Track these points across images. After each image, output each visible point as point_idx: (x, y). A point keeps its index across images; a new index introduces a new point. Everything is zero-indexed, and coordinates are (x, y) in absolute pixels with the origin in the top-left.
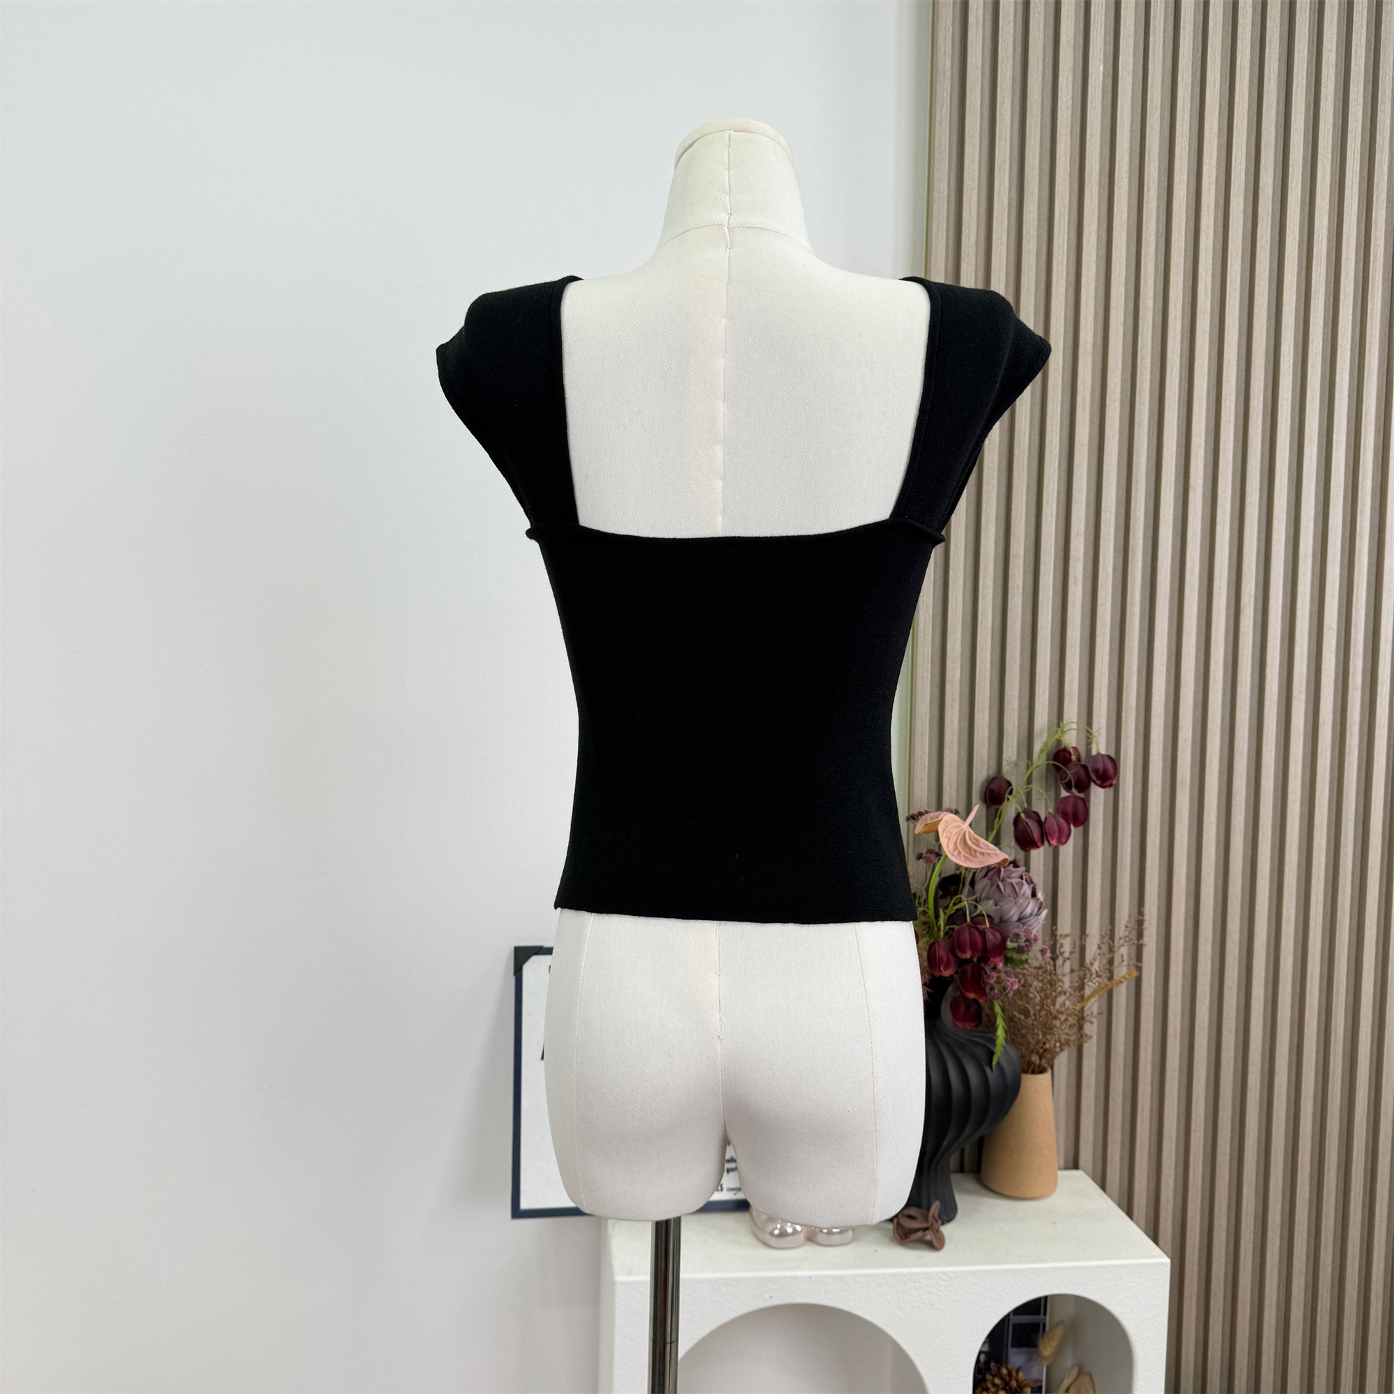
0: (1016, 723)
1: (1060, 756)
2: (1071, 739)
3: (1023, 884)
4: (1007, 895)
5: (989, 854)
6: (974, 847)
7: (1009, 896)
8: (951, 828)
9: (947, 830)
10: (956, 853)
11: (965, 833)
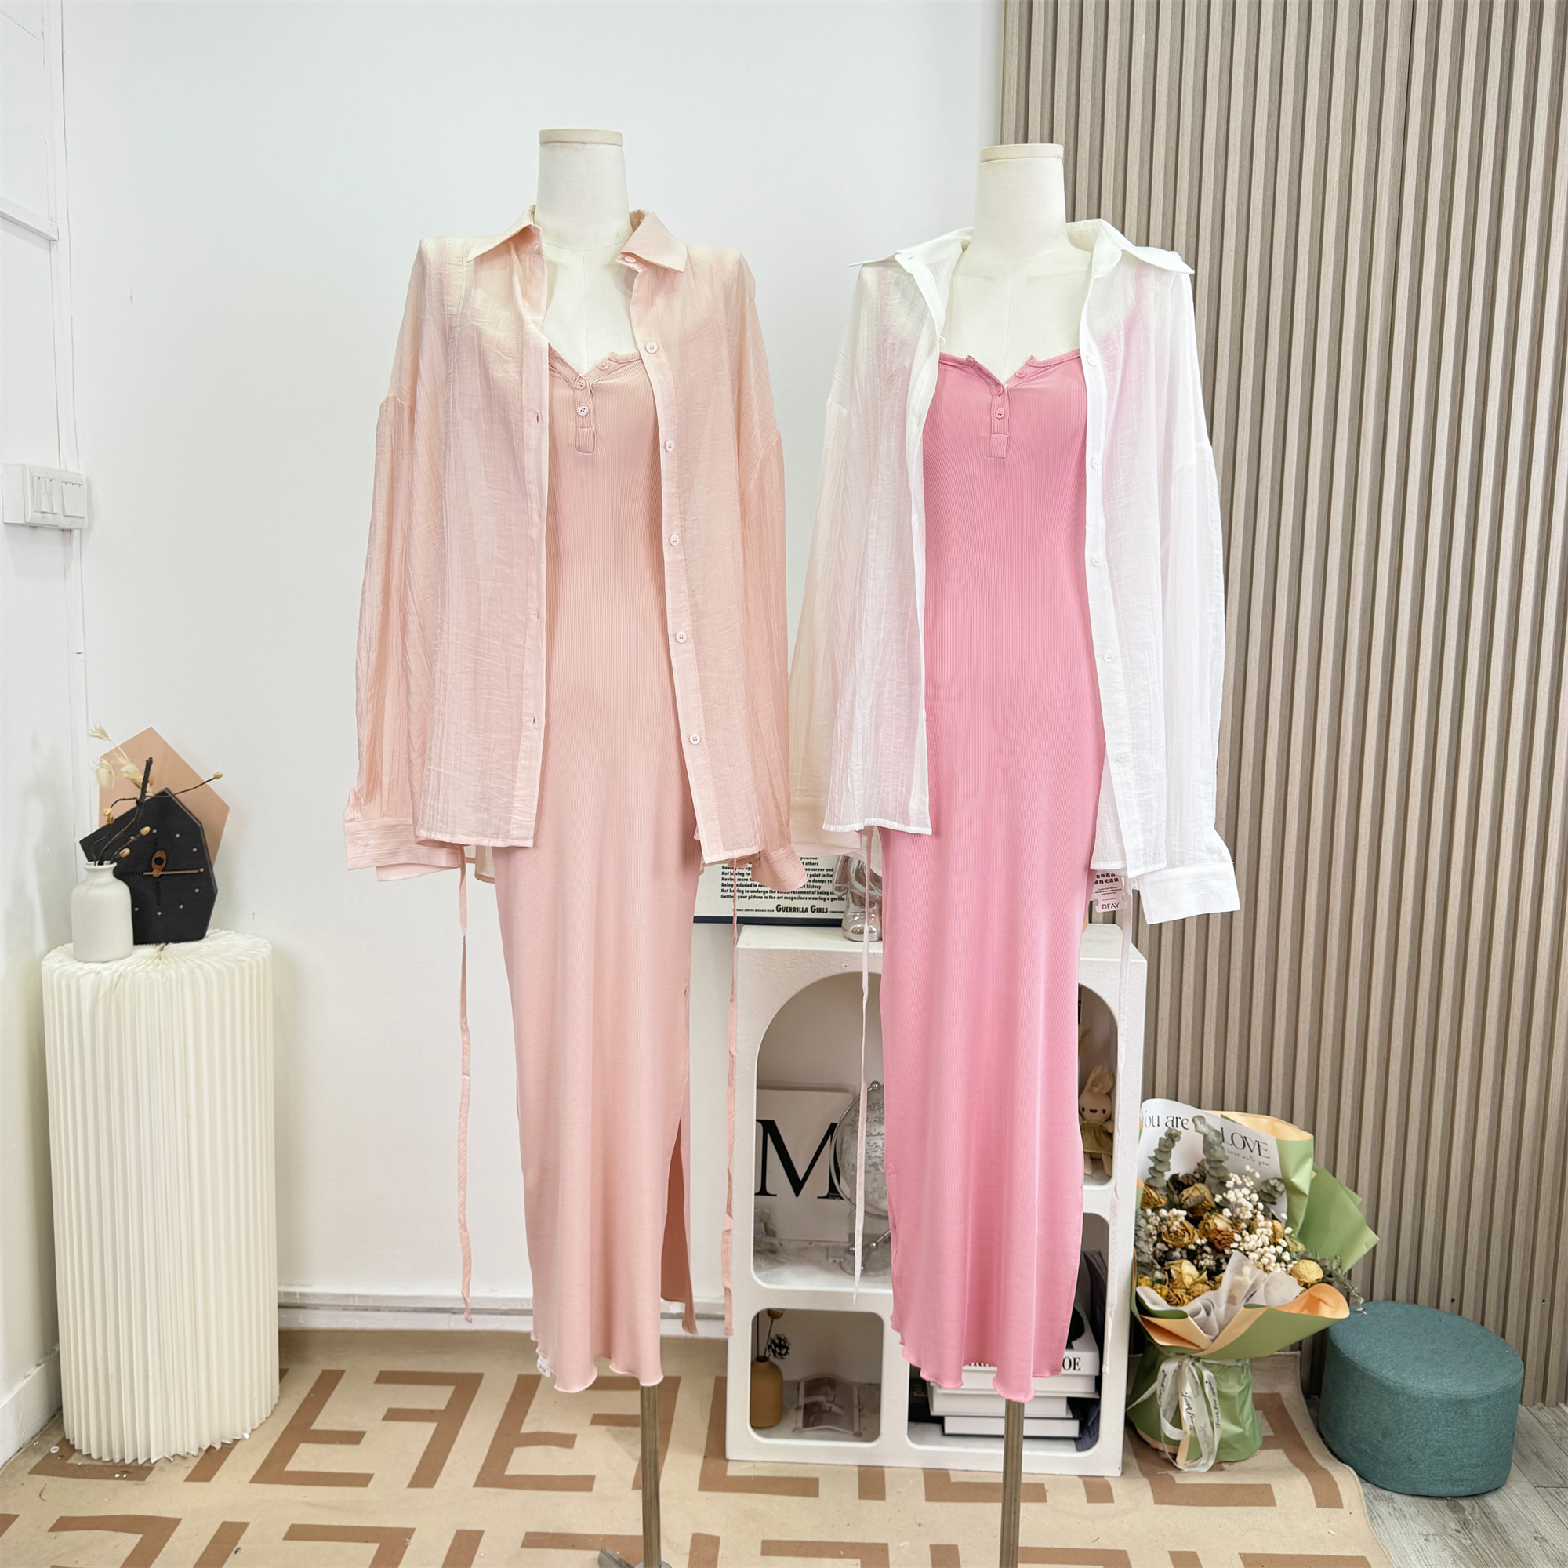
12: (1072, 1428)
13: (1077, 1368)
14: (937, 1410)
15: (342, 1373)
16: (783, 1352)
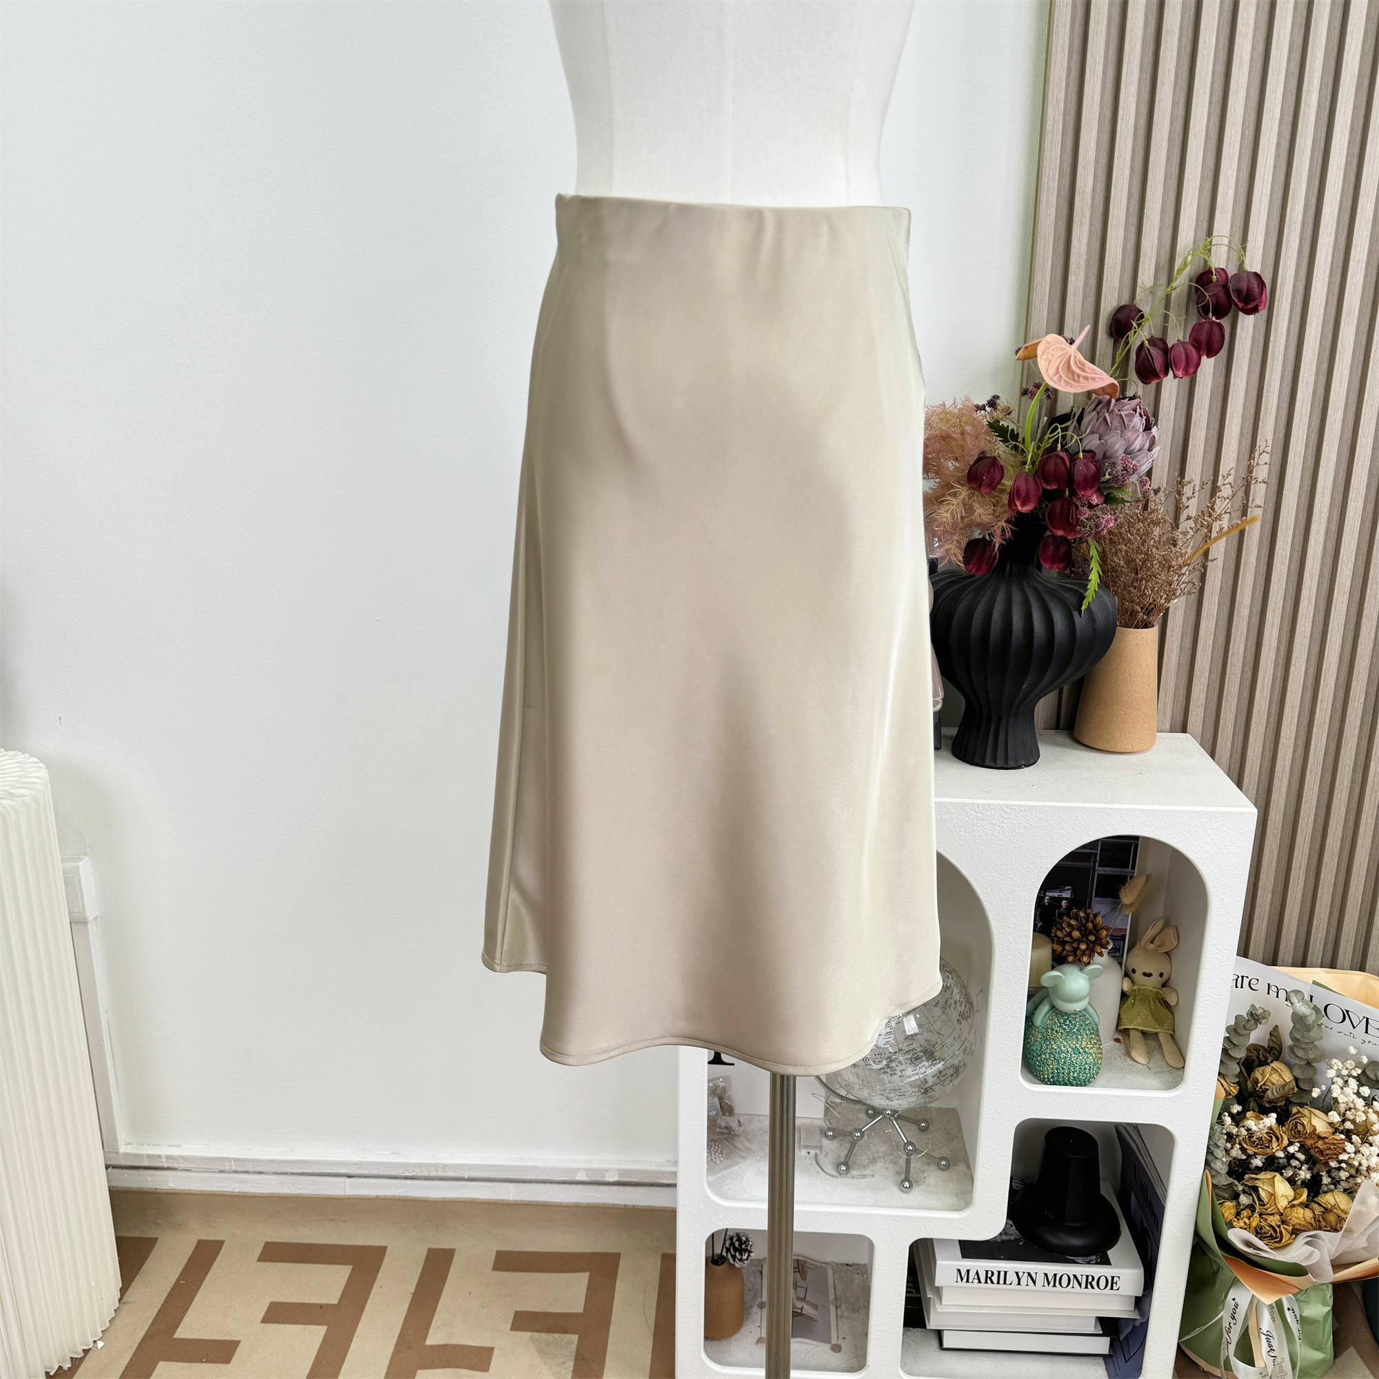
0: (1156, 241)
1: (1203, 278)
2: (1220, 259)
3: (1133, 417)
4: (1113, 428)
5: (1093, 379)
6: (1078, 371)
7: (1115, 430)
8: (1054, 349)
9: (1047, 351)
10: (1056, 378)
11: (1070, 356)
12: (1102, 1345)
13: (1115, 1287)
14: (933, 1323)
15: (219, 1244)
16: (745, 1257)
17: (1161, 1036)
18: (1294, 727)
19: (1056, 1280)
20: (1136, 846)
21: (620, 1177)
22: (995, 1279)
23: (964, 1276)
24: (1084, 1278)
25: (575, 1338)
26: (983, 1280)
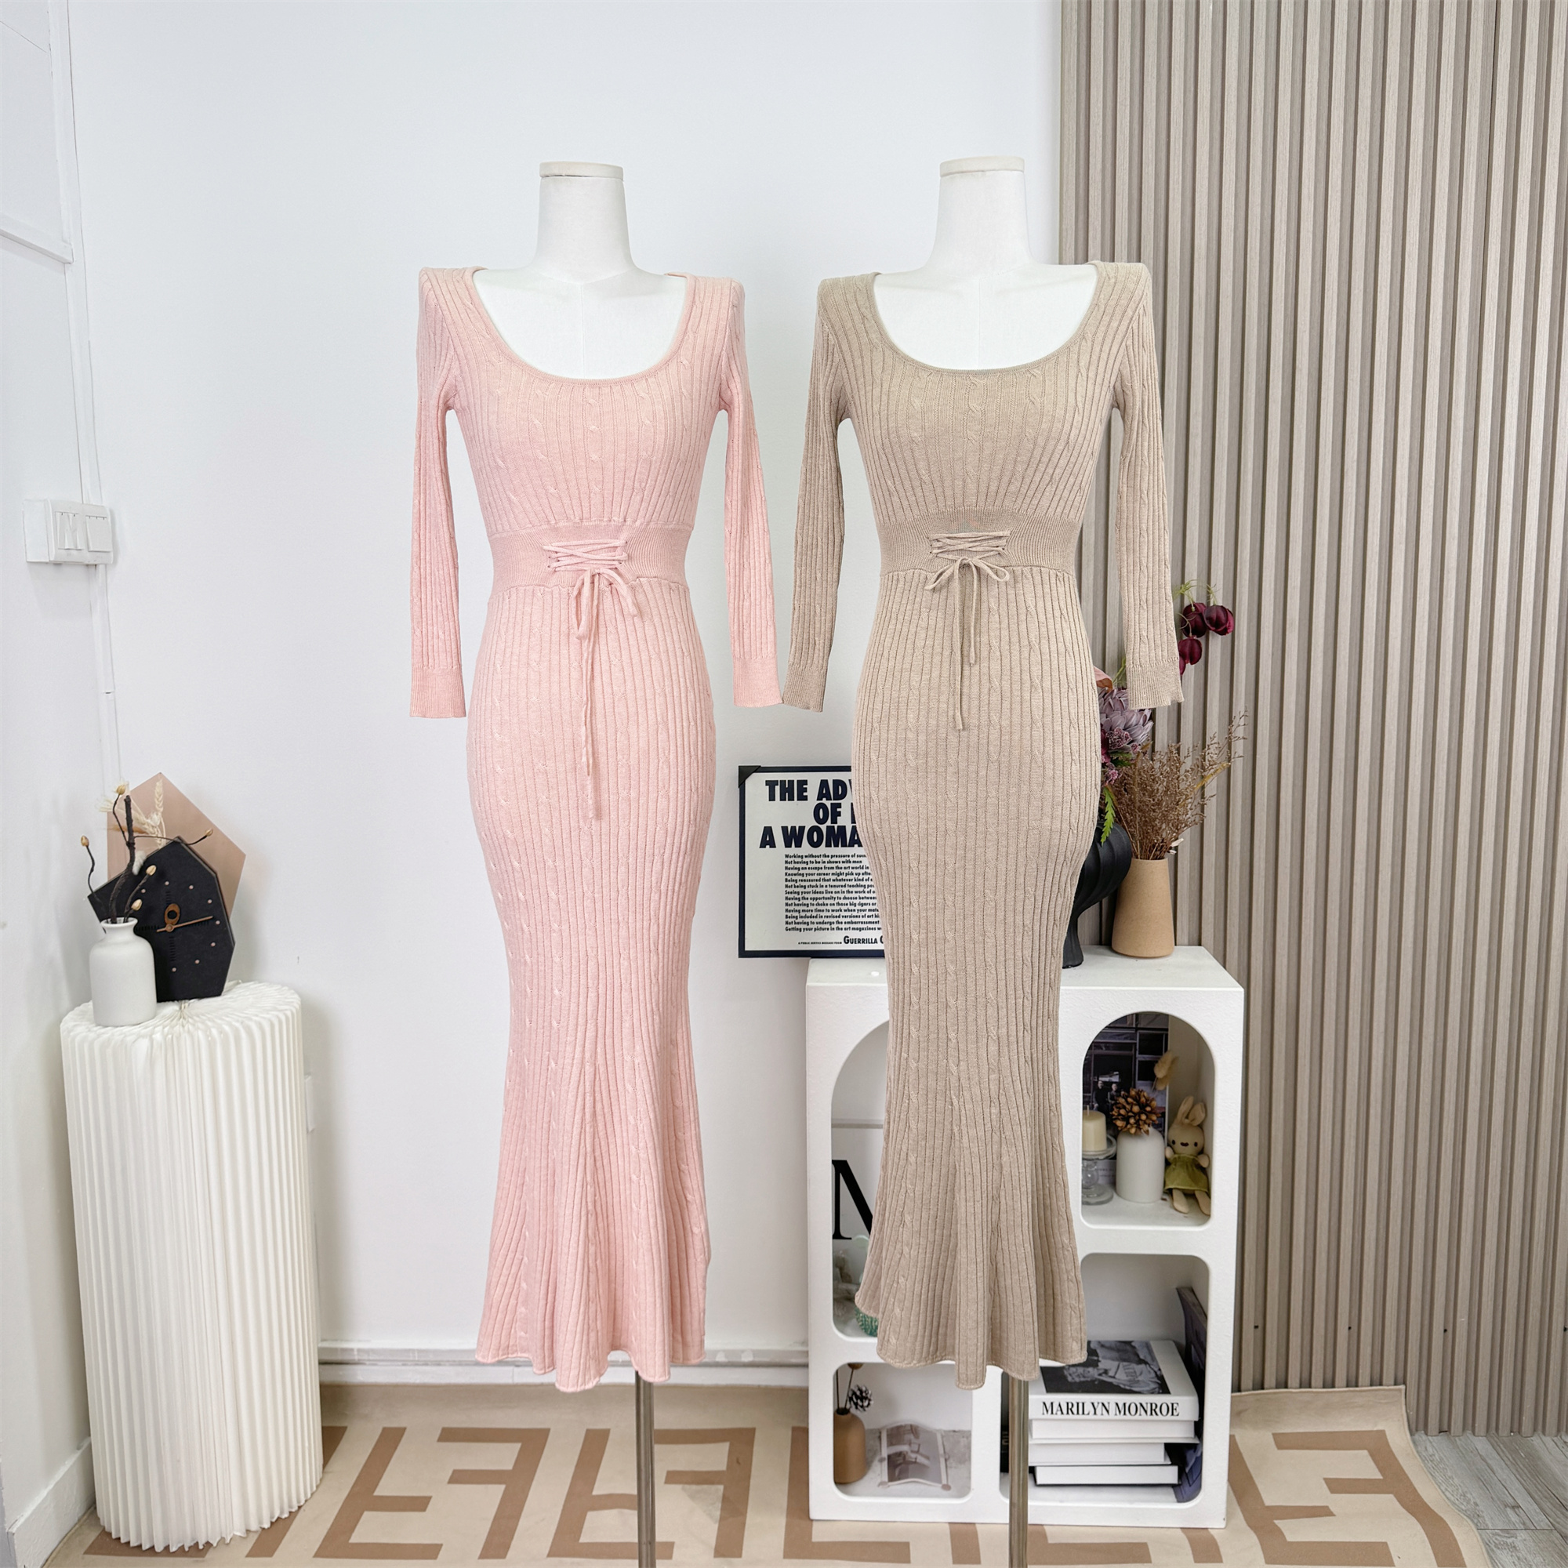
17: (1197, 1194)
18: (1286, 939)
19: (1125, 1409)
20: (1167, 1035)
21: (754, 1357)
22: (1075, 1409)
23: (1048, 1408)
24: (1149, 1405)
25: (721, 1487)
26: (1065, 1411)
